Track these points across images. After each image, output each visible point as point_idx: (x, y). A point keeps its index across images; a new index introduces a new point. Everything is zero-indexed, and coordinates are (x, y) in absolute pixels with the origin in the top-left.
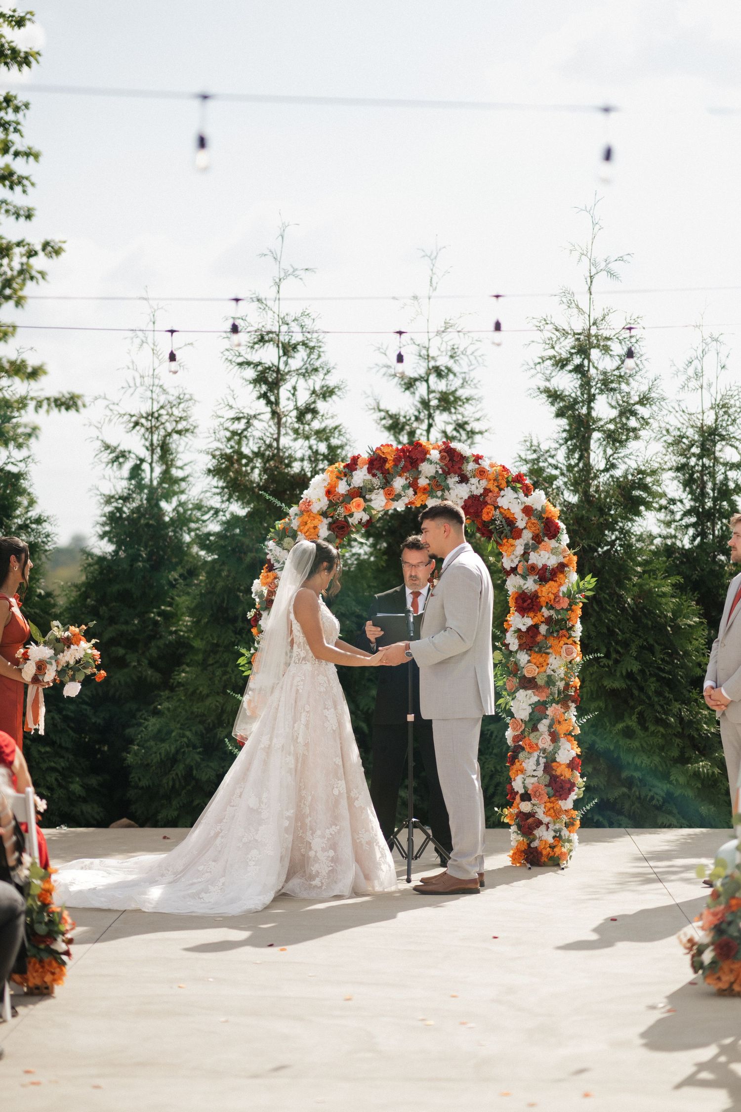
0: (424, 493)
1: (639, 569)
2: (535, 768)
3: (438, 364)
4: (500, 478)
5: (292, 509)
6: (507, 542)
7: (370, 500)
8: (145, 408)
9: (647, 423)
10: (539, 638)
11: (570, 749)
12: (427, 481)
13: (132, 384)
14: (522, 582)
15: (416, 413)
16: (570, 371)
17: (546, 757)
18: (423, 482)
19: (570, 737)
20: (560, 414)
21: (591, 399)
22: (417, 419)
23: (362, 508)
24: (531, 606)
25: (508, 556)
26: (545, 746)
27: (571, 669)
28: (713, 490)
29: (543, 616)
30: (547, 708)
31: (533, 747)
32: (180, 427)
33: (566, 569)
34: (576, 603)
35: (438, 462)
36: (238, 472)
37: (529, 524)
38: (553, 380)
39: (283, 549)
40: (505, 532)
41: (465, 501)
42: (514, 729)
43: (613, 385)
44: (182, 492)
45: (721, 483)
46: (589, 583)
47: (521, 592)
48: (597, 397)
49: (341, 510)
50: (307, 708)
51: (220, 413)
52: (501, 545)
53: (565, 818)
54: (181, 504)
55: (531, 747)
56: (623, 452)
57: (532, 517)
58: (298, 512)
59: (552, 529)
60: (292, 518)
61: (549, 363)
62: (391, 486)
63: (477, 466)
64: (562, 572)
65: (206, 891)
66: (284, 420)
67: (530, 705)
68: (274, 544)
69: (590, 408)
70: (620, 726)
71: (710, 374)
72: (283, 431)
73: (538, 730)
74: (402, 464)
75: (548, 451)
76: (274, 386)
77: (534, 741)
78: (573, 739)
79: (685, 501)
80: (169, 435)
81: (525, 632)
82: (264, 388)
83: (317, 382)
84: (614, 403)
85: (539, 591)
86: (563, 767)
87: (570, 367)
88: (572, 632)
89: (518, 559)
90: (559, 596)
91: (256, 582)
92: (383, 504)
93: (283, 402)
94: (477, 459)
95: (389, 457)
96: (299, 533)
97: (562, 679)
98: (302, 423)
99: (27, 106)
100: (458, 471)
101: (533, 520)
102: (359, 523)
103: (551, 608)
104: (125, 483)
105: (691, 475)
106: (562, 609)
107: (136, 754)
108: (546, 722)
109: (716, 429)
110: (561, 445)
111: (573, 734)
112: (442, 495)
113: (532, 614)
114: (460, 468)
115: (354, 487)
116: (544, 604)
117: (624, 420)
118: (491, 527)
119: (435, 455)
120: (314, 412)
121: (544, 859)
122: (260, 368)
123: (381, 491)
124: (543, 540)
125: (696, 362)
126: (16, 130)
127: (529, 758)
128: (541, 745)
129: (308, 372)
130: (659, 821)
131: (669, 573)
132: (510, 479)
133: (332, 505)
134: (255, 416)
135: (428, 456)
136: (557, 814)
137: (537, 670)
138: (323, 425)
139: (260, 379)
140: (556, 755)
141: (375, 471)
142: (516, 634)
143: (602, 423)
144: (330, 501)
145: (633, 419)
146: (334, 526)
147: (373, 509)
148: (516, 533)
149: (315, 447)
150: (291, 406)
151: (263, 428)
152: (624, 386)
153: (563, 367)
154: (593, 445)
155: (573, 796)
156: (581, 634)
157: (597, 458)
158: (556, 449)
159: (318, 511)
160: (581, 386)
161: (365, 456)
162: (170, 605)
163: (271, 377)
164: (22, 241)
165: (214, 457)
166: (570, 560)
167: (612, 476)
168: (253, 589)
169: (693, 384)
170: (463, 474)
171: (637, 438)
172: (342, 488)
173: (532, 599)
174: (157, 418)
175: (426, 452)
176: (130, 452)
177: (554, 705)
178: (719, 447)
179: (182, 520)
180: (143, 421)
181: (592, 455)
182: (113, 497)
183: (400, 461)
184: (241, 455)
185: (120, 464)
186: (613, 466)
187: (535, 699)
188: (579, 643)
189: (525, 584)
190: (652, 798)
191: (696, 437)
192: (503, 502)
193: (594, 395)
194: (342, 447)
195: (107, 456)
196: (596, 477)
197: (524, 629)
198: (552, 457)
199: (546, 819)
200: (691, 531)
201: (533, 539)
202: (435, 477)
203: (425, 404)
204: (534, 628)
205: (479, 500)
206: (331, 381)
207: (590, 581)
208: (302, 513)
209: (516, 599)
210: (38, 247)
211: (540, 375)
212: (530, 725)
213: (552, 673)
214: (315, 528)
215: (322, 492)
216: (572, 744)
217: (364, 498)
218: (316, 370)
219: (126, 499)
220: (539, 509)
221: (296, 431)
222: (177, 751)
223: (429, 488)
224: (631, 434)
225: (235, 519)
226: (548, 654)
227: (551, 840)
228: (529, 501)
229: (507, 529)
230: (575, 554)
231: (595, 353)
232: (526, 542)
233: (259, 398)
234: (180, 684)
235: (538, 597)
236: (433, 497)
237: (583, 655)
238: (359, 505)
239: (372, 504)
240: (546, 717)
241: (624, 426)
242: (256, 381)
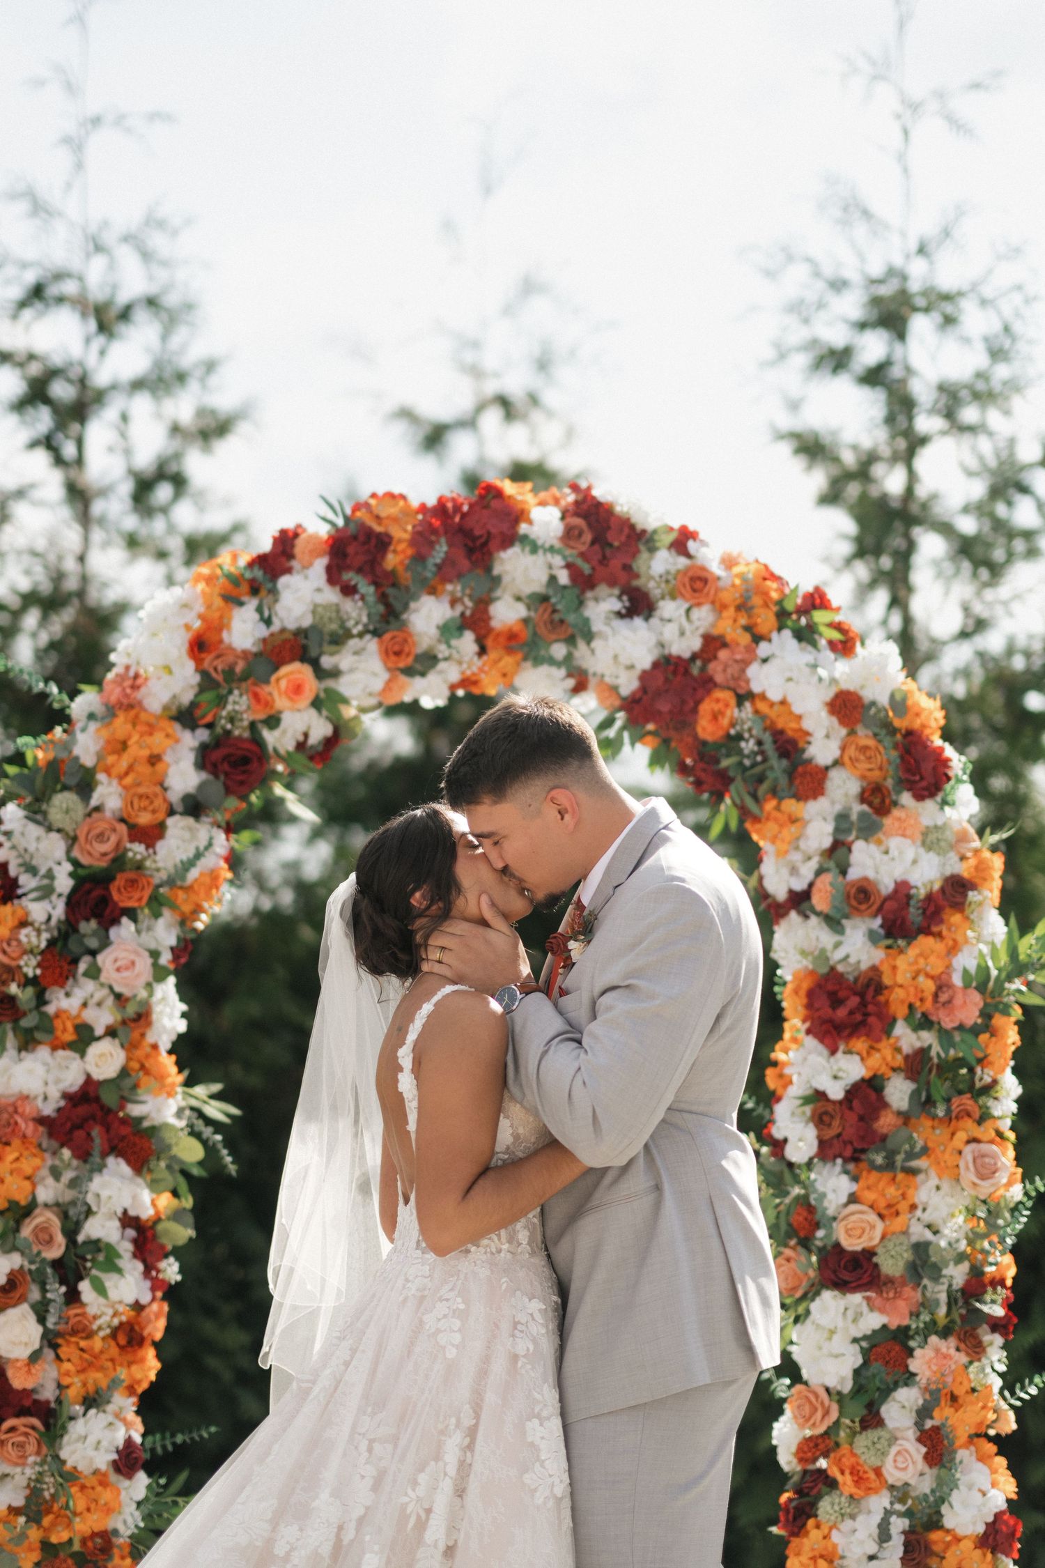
0: (510, 651)
2: (872, 1548)
4: (757, 601)
5: (79, 699)
6: (778, 808)
7: (335, 673)
10: (885, 1122)
11: (986, 1485)
12: (521, 611)
14: (824, 937)
16: (857, 381)
17: (909, 1514)
18: (506, 613)
19: (983, 1442)
20: (828, 496)
21: (914, 447)
23: (308, 696)
24: (858, 1017)
25: (781, 854)
26: (909, 1476)
27: (992, 1224)
29: (898, 1050)
30: (910, 1352)
31: (869, 1479)
33: (972, 896)
34: (1006, 1011)
35: (557, 544)
37: (852, 751)
38: (807, 407)
39: (49, 829)
40: (770, 775)
41: (644, 677)
42: (804, 1419)
43: (972, 416)
47: (824, 970)
48: (930, 445)
49: (239, 702)
52: (757, 820)
55: (859, 1479)
57: (861, 731)
58: (98, 708)
59: (927, 767)
60: (79, 726)
62: (403, 626)
63: (682, 562)
64: (959, 906)
66: (97, 508)
67: (855, 1341)
68: (21, 813)
69: (912, 477)
72: (97, 535)
73: (880, 1423)
74: (441, 550)
76: (71, 417)
77: (869, 1459)
78: (992, 1448)
81: (840, 1102)
82: (43, 420)
83: (183, 407)
84: (973, 464)
85: (885, 969)
86: (967, 1545)
87: (855, 369)
88: (991, 1103)
89: (814, 864)
90: (949, 986)
92: (378, 684)
94: (682, 541)
95: (396, 533)
96: (101, 777)
97: (961, 1258)
98: (148, 516)
100: (622, 576)
101: (864, 736)
102: (301, 746)
103: (925, 1023)
106: (961, 1028)
108: (908, 1397)
111: (992, 1432)
112: (569, 658)
113: (860, 1044)
114: (627, 568)
115: (283, 630)
116: (902, 1011)
117: (1001, 509)
118: (725, 763)
119: (545, 524)
120: (179, 482)
123: (372, 644)
124: (895, 804)
127: (853, 1517)
128: (893, 1475)
132: (790, 606)
133: (212, 687)
135: (523, 528)
137: (880, 1226)
139: (35, 398)
140: (944, 1509)
141: (350, 577)
142: (808, 1110)
144: (204, 674)
145: (1023, 505)
146: (216, 755)
147: (345, 701)
148: (807, 781)
153: (834, 371)
154: (921, 571)
156: (1014, 1107)
159: (166, 708)
160: (885, 418)
161: (318, 528)
163: (62, 391)
166: (982, 868)
170: (637, 589)
172: (243, 631)
173: (862, 995)
175: (517, 515)
177: (934, 1339)
183: (431, 545)
186: (980, 625)
187: (873, 1321)
188: (1012, 1136)
189: (837, 945)
192: (763, 679)
197: (836, 1092)
201: (863, 798)
202: (544, 599)
204: (869, 1092)
205: (687, 672)
208: (111, 711)
209: (810, 994)
212: (859, 1410)
213: (928, 1235)
214: (154, 759)
215: (175, 647)
216: (994, 1471)
217: (315, 664)
218: (181, 377)
220: (884, 701)
221: (132, 542)
223: (526, 634)
224: (1019, 545)
226: (913, 1172)
228: (847, 674)
229: (778, 766)
230: (994, 849)
232: (838, 808)
233: (33, 445)
235: (880, 988)
236: (538, 661)
237: (1027, 1177)
238: (297, 689)
239: (344, 686)
240: (909, 1378)
241: (1002, 528)
242: (22, 405)
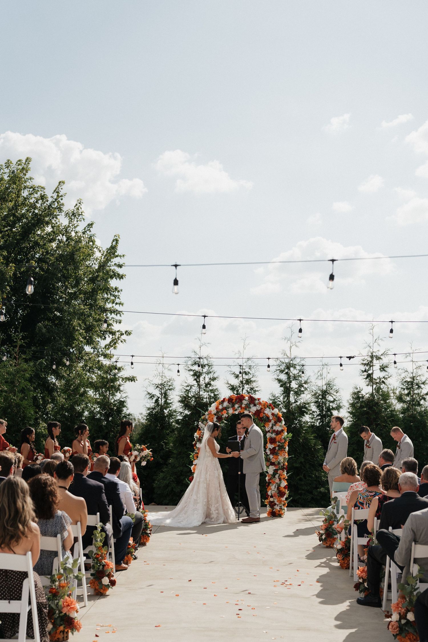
1: (304, 432)
2: (274, 488)
3: (245, 371)
4: (265, 405)
5: (206, 413)
6: (267, 423)
7: (228, 411)
8: (160, 382)
9: (307, 389)
10: (276, 451)
11: (284, 483)
12: (245, 406)
13: (156, 375)
14: (271, 435)
15: (239, 385)
16: (284, 374)
17: (277, 485)
18: (243, 406)
20: (281, 386)
21: (290, 382)
22: (239, 387)
24: (274, 442)
25: (267, 427)
26: (277, 482)
27: (285, 460)
28: (326, 409)
29: (277, 445)
30: (278, 471)
31: (274, 482)
32: (170, 388)
34: (286, 441)
35: (248, 400)
36: (187, 401)
37: (273, 418)
38: (279, 376)
41: (256, 411)
42: (268, 477)
43: (297, 378)
44: (170, 407)
45: (328, 407)
46: (290, 435)
47: (271, 437)
48: (292, 381)
49: (220, 413)
50: (210, 470)
51: (183, 384)
52: (265, 424)
53: (283, 503)
54: (170, 410)
56: (300, 397)
59: (280, 420)
60: (206, 415)
61: (278, 371)
62: (234, 407)
63: (259, 401)
64: (283, 432)
65: (183, 521)
66: (201, 386)
67: (273, 470)
68: (201, 423)
69: (290, 385)
70: (298, 477)
71: (324, 375)
72: (201, 390)
73: (275, 477)
74: (238, 401)
75: (278, 397)
76: (199, 377)
77: (274, 480)
78: (285, 480)
79: (317, 412)
80: (167, 390)
82: (196, 377)
83: (211, 376)
84: (297, 383)
85: (276, 437)
86: (283, 488)
87: (284, 373)
88: (285, 449)
89: (270, 428)
90: (282, 439)
91: (196, 433)
92: (232, 412)
93: (201, 381)
94: (259, 399)
95: (234, 399)
97: (282, 463)
98: (207, 388)
99: (121, 290)
101: (275, 417)
102: (225, 417)
103: (279, 442)
104: (153, 404)
105: (319, 404)
106: (283, 443)
107: (156, 484)
108: (278, 475)
109: (326, 391)
110: (282, 395)
113: (274, 444)
114: (254, 402)
115: (224, 407)
116: (277, 441)
117: (300, 388)
118: (262, 419)
119: (247, 398)
120: (210, 384)
121: (277, 515)
122: (194, 371)
123: (231, 408)
124: (277, 423)
125: (321, 371)
126: (118, 298)
127: (273, 485)
128: (276, 482)
129: (208, 373)
130: (310, 506)
131: (312, 433)
132: (268, 405)
133: (217, 412)
134: (193, 386)
135: (245, 399)
136: (280, 502)
137: (275, 460)
138: (212, 388)
139: (195, 375)
140: (281, 485)
141: (230, 403)
142: (269, 450)
143: (293, 389)
145: (302, 388)
146: (218, 418)
148: (270, 421)
149: (210, 395)
150: (203, 383)
151: (195, 389)
152: (300, 378)
153: (282, 373)
154: (291, 395)
155: (285, 497)
156: (288, 450)
157: (292, 399)
158: (280, 396)
159: (213, 414)
160: (287, 378)
161: (227, 398)
162: (166, 440)
163: (198, 374)
164: (119, 330)
165: (181, 397)
166: (285, 429)
167: (296, 404)
168: (195, 436)
169: (320, 378)
170: (255, 404)
171: (303, 393)
172: (220, 407)
173: (274, 440)
174: (163, 385)
175: (244, 397)
176: (155, 395)
177: (280, 470)
178: (327, 396)
179: (170, 415)
180: (159, 386)
181: (291, 398)
182: (150, 408)
184: (189, 397)
185: (152, 398)
186: (297, 402)
187: (275, 468)
188: (287, 452)
190: (308, 499)
191: (321, 393)
192: (266, 412)
193: (291, 381)
194: (218, 395)
195: (148, 396)
196: (291, 405)
197: (271, 448)
198: (279, 398)
199: (277, 503)
200: (319, 421)
201: (274, 422)
202: (247, 405)
203: (242, 382)
204: (274, 448)
205: (259, 411)
206: (215, 376)
207: (291, 435)
208: (209, 414)
209: (270, 439)
210: (124, 333)
211: (276, 375)
212: (273, 476)
213: (280, 461)
214: (213, 418)
215: (215, 408)
218: (211, 372)
219: (154, 409)
220: (276, 414)
221: (205, 390)
222: (169, 483)
225: (187, 415)
226: (278, 455)
227: (279, 509)
228: (273, 412)
229: (267, 419)
230: (286, 427)
231: (292, 369)
232: (272, 423)
233: (194, 380)
234: (169, 463)
235: (276, 439)
236: (246, 410)
237: (289, 456)
238: (225, 412)
239: (229, 412)
240: (278, 474)
241: (300, 390)
242: (193, 375)
